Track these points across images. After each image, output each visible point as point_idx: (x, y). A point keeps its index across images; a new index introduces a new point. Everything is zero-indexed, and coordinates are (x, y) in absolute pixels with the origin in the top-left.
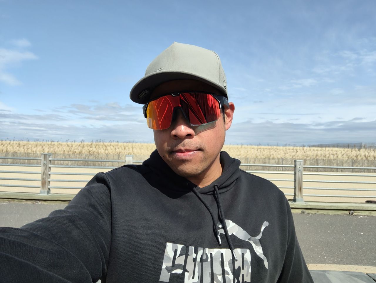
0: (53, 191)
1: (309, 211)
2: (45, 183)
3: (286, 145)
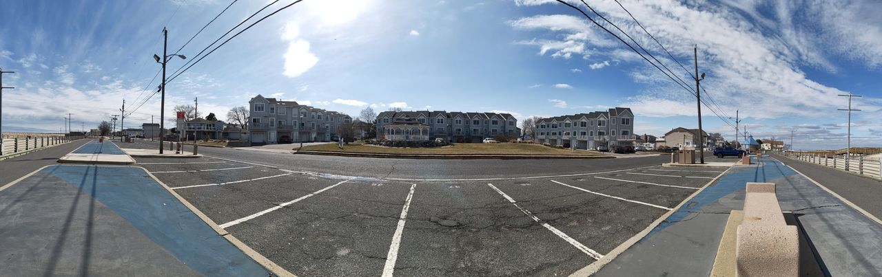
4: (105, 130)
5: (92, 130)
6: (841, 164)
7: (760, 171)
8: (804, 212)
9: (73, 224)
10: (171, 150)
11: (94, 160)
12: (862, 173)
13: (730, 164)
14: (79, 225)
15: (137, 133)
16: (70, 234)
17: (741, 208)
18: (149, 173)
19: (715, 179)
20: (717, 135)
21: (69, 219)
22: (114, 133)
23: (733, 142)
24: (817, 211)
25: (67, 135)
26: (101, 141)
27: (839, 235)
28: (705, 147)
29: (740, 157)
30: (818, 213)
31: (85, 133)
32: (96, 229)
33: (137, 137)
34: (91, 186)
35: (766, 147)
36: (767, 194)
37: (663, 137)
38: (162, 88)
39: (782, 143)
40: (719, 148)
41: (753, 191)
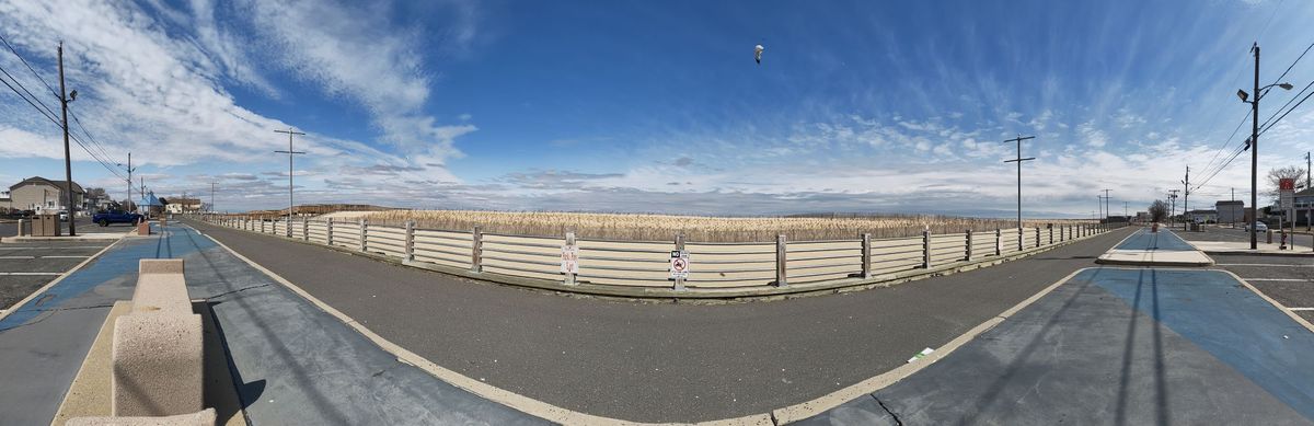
0: (484, 269)
1: (794, 296)
2: (477, 259)
3: (759, 217)
4: (1158, 213)
5: (1139, 214)
6: (281, 228)
7: (164, 244)
8: (222, 299)
9: (1134, 368)
10: (1269, 242)
11: (1148, 259)
12: (307, 238)
13: (120, 236)
14: (1143, 368)
15: (1208, 217)
16: (1133, 387)
17: (129, 297)
18: (1242, 281)
19: (91, 258)
20: (100, 191)
21: (1128, 360)
22: (1172, 218)
23: (125, 202)
24: (237, 296)
25: (1103, 221)
26: (1154, 230)
27: (261, 324)
28: (79, 210)
29: (135, 224)
30: (238, 298)
31: (1129, 217)
32: (1170, 374)
33: (1208, 222)
34: (1151, 303)
35: (174, 209)
36: (170, 275)
37: (7, 193)
38: (1252, 143)
39: (198, 202)
40: (102, 211)
41: (151, 272)
